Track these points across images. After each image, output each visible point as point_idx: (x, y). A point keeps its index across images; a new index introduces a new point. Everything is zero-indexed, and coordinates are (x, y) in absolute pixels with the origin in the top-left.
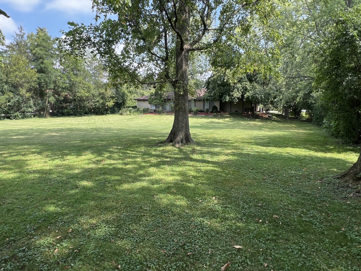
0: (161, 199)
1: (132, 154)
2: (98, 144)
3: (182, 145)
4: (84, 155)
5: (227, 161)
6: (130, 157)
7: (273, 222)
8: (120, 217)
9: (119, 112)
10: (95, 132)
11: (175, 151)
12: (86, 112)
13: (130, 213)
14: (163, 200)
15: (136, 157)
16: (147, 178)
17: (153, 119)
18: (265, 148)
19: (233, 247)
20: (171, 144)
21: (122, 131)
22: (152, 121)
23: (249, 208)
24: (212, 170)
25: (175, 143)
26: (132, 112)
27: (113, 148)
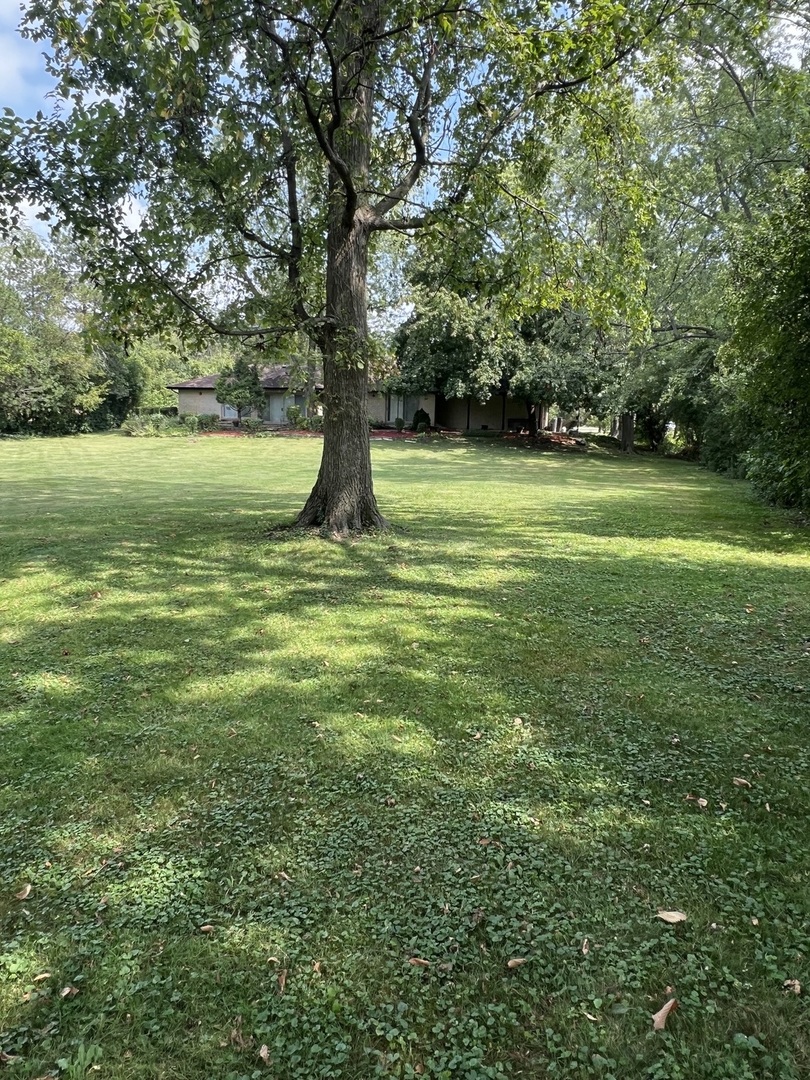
0: (340, 734)
1: (195, 568)
2: (68, 533)
3: (352, 536)
4: (25, 574)
5: (510, 584)
6: (188, 579)
7: (741, 800)
8: (211, 818)
9: (119, 426)
10: (46, 493)
11: (333, 556)
12: (9, 426)
13: (244, 801)
14: (347, 736)
15: (210, 579)
16: (268, 655)
17: (233, 450)
18: (603, 540)
19: (656, 919)
20: (317, 531)
21: (138, 491)
22: (228, 455)
23: (645, 751)
24: (476, 620)
25: (331, 529)
26: (163, 426)
27: (122, 548)
